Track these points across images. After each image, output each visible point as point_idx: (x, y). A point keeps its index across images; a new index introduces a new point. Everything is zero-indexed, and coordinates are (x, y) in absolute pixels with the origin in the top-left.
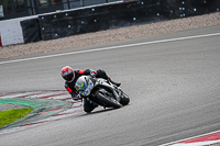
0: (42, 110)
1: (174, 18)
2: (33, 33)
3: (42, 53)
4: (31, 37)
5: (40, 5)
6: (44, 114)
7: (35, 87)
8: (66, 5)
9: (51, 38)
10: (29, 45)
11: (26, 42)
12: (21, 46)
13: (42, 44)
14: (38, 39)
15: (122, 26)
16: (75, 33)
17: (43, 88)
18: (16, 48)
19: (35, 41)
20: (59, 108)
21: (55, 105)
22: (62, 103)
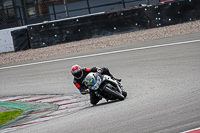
0: (31, 112)
1: (151, 28)
2: (22, 42)
3: (31, 60)
4: (21, 45)
5: (29, 16)
6: (33, 116)
7: (24, 91)
8: (52, 16)
9: (39, 46)
10: (19, 53)
11: (16, 51)
12: (12, 54)
13: (31, 52)
14: (28, 47)
15: (104, 35)
16: (61, 42)
17: (32, 92)
18: (7, 56)
19: (25, 49)
20: (46, 110)
21: (43, 108)
22: (49, 106)
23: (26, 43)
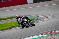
0: (37, 20)
3: (38, 6)
6: (38, 20)
7: (36, 14)
9: (40, 2)
10: (34, 4)
12: (32, 4)
14: (37, 2)
17: (38, 14)
18: (31, 4)
20: (42, 19)
23: (36, 1)
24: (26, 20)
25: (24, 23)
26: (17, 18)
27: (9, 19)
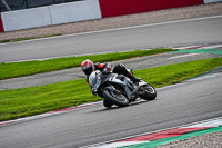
24: (118, 81)
25: (109, 91)
26: (88, 72)
27: (138, 58)
